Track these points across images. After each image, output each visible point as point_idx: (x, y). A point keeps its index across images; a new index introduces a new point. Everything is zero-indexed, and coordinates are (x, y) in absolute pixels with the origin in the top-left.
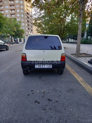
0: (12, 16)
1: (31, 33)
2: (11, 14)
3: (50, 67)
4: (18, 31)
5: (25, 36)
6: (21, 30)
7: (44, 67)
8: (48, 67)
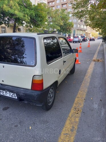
0: (63, 6)
1: (83, 26)
2: (62, 5)
3: (14, 97)
4: (66, 25)
5: (76, 30)
6: (69, 23)
7: (5, 95)
8: (11, 96)
